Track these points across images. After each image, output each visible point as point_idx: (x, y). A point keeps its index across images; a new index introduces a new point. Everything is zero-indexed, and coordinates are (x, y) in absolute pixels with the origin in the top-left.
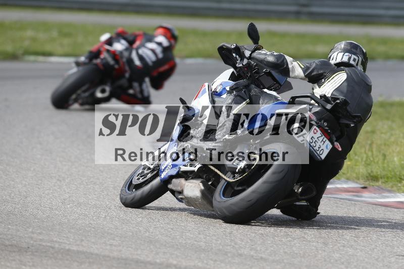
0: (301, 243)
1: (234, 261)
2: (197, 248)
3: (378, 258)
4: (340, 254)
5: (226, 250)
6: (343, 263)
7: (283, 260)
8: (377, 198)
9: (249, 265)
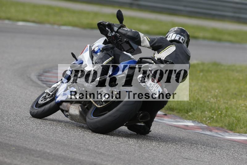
0: (125, 145)
1: (85, 153)
2: (62, 143)
3: (172, 159)
4: (149, 154)
5: (80, 146)
6: (150, 160)
7: (114, 155)
8: (173, 122)
9: (93, 156)
